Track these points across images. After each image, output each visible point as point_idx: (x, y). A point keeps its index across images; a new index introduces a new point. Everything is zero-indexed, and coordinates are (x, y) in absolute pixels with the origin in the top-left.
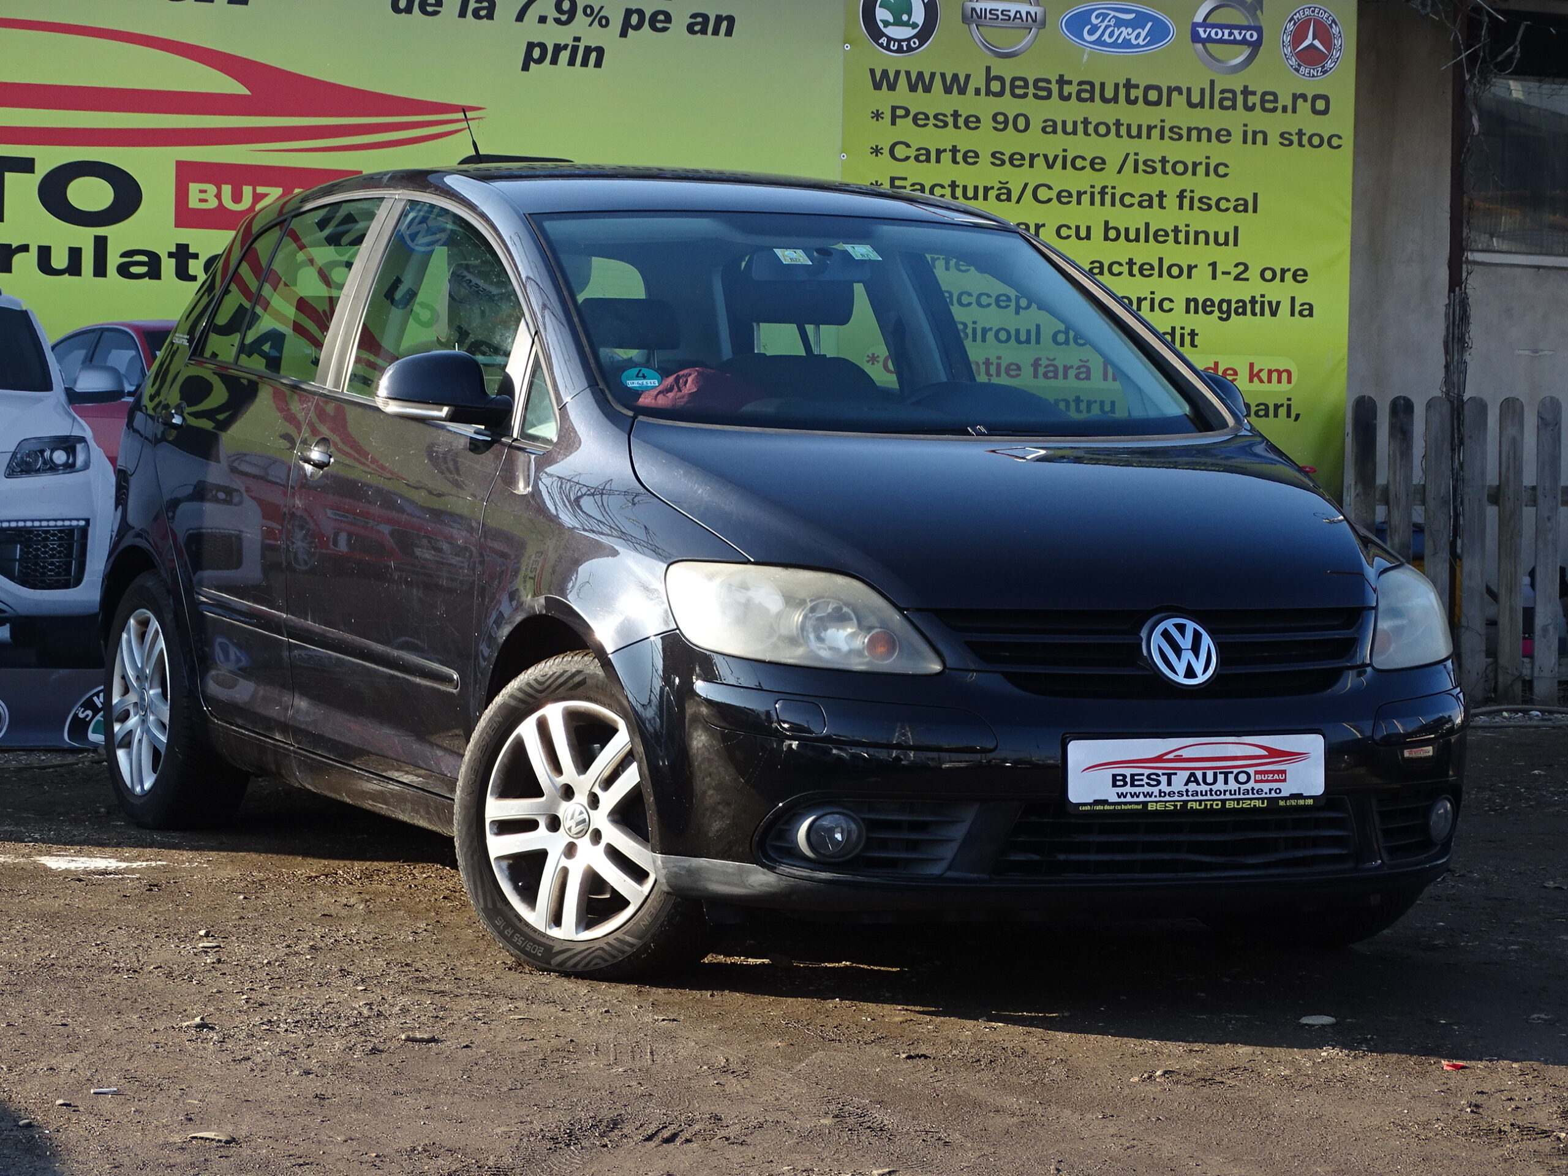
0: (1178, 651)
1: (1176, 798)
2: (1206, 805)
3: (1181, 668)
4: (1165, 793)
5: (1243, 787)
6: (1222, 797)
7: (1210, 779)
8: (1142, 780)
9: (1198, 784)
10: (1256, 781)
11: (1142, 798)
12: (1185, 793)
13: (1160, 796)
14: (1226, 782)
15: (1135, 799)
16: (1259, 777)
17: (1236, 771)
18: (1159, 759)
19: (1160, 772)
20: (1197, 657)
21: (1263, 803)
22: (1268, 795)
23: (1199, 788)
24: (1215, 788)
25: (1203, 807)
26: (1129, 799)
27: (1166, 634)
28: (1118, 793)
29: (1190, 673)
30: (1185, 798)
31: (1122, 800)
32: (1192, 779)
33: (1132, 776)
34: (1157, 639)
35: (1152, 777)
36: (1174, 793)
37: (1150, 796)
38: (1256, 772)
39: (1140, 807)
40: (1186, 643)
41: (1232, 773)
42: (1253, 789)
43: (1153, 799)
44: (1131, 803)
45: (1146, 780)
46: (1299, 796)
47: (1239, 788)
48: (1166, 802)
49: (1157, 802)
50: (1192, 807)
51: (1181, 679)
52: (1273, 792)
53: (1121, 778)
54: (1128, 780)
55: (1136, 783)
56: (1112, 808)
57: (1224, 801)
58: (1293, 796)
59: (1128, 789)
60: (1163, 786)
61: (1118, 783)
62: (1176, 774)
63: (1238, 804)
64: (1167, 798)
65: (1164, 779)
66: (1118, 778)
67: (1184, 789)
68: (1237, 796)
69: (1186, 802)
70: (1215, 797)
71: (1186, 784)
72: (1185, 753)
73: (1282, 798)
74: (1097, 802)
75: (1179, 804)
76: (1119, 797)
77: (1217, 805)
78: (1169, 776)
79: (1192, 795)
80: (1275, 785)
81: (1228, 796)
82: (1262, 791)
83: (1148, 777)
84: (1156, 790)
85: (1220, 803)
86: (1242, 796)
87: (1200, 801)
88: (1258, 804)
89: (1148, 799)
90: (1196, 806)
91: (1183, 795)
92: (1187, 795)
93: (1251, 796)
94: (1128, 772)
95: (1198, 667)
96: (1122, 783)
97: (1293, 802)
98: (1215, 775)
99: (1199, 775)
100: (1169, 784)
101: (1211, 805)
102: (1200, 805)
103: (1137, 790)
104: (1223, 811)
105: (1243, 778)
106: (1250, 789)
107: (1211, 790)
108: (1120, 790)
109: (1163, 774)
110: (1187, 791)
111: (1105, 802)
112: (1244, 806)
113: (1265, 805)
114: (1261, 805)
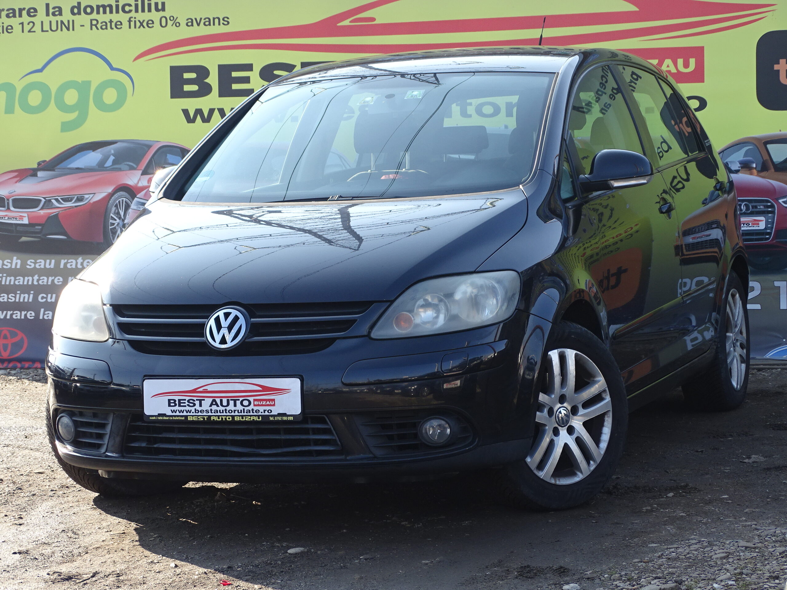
0: (219, 328)
1: (205, 414)
2: (222, 418)
3: (218, 338)
4: (198, 410)
5: (246, 408)
6: (233, 414)
7: (225, 403)
8: (185, 403)
9: (218, 406)
10: (255, 405)
11: (185, 414)
12: (210, 411)
13: (196, 412)
14: (235, 405)
15: (181, 414)
16: (256, 403)
17: (241, 399)
18: (194, 391)
19: (195, 398)
20: (229, 332)
21: (259, 418)
22: (263, 414)
23: (218, 409)
24: (228, 408)
25: (220, 419)
26: (178, 413)
28: (171, 410)
29: (223, 341)
30: (210, 414)
31: (174, 414)
32: (214, 403)
33: (179, 400)
35: (191, 401)
36: (204, 411)
37: (190, 412)
38: (255, 400)
39: (183, 418)
40: (225, 324)
41: (239, 400)
42: (253, 410)
43: (191, 414)
44: (178, 416)
45: (187, 403)
46: (284, 415)
47: (244, 409)
48: (198, 416)
49: (193, 416)
50: (214, 420)
52: (266, 412)
53: (173, 401)
54: (177, 402)
55: (182, 404)
56: (167, 418)
57: (233, 417)
58: (279, 415)
59: (177, 408)
60: (197, 407)
61: (172, 404)
62: (204, 400)
63: (242, 418)
64: (200, 414)
65: (197, 403)
66: (171, 401)
67: (209, 409)
68: (242, 414)
69: (210, 416)
70: (228, 414)
71: (211, 406)
72: (209, 388)
73: (272, 416)
74: (160, 415)
75: (206, 417)
76: (172, 412)
77: (229, 418)
78: (200, 401)
79: (214, 412)
80: (267, 408)
81: (236, 413)
82: (259, 411)
83: (188, 401)
84: (193, 409)
85: (231, 417)
86: (245, 414)
87: (219, 416)
89: (189, 414)
90: (216, 419)
92: (211, 412)
93: (251, 414)
94: (177, 398)
96: (173, 404)
97: (279, 418)
98: (228, 401)
99: (218, 401)
100: (201, 405)
101: (226, 418)
102: (219, 418)
103: (182, 408)
104: (233, 422)
105: (246, 403)
106: (251, 409)
107: (226, 410)
108: (173, 408)
109: (197, 400)
110: (211, 410)
111: (164, 415)
112: (246, 419)
113: (260, 419)
114: (257, 420)
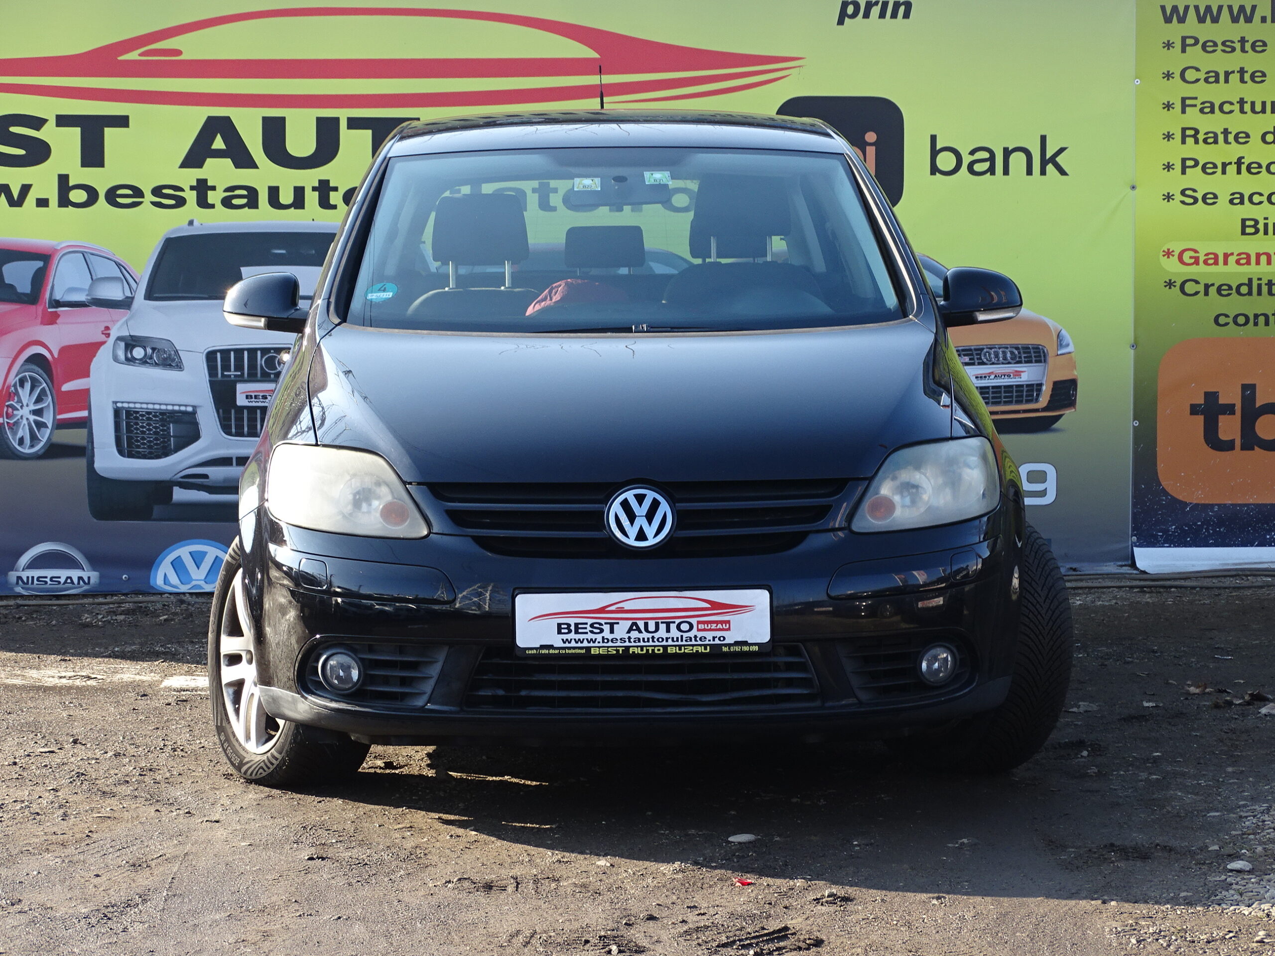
0: (632, 517)
1: (619, 644)
2: (647, 650)
3: (633, 532)
4: (607, 639)
5: (685, 635)
6: (664, 643)
7: (652, 627)
8: (586, 628)
9: (640, 632)
10: (699, 630)
11: (585, 644)
12: (627, 640)
13: (603, 642)
14: (668, 630)
15: (579, 645)
16: (701, 626)
17: (677, 621)
18: (602, 610)
19: (603, 622)
20: (650, 522)
21: (706, 649)
22: (712, 642)
23: (641, 636)
24: (656, 635)
25: (645, 651)
26: (573, 644)
27: (625, 504)
28: (563, 640)
29: (641, 536)
30: (627, 644)
31: (567, 645)
32: (634, 627)
33: (576, 625)
34: (616, 508)
35: (595, 625)
36: (617, 640)
37: (594, 642)
38: (699, 622)
39: (583, 651)
40: (641, 511)
41: (674, 622)
42: (696, 637)
43: (596, 644)
44: (574, 648)
45: (589, 628)
46: (745, 643)
47: (682, 636)
48: (608, 647)
49: (599, 647)
50: (634, 652)
51: (632, 542)
52: (717, 639)
53: (566, 626)
54: (573, 628)
55: (580, 631)
56: (557, 652)
57: (665, 648)
58: (737, 643)
59: (572, 636)
60: (607, 634)
61: (563, 631)
62: (618, 623)
63: (680, 649)
64: (610, 644)
65: (606, 628)
66: (563, 626)
67: (626, 636)
68: (680, 643)
69: (628, 648)
70: (657, 643)
71: (629, 632)
72: (627, 606)
73: (725, 645)
74: (543, 647)
75: (621, 649)
76: (564, 642)
77: (659, 650)
78: (612, 626)
79: (635, 642)
80: (718, 634)
81: (670, 642)
82: (705, 638)
83: (592, 626)
84: (599, 637)
85: (661, 649)
86: (684, 643)
87: (642, 647)
88: (701, 650)
89: (592, 644)
90: (637, 651)
91: (625, 642)
92: (630, 642)
93: (693, 642)
94: (572, 621)
95: (650, 531)
96: (566, 631)
97: (738, 649)
98: (657, 625)
99: (641, 624)
100: (612, 631)
101: (653, 650)
102: (642, 650)
103: (581, 637)
104: (665, 655)
105: (685, 627)
106: (692, 636)
107: (653, 638)
108: (565, 637)
109: (606, 623)
110: (629, 638)
111: (551, 647)
112: (686, 651)
113: (708, 650)
114: (703, 651)
